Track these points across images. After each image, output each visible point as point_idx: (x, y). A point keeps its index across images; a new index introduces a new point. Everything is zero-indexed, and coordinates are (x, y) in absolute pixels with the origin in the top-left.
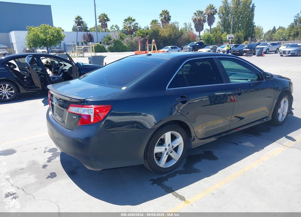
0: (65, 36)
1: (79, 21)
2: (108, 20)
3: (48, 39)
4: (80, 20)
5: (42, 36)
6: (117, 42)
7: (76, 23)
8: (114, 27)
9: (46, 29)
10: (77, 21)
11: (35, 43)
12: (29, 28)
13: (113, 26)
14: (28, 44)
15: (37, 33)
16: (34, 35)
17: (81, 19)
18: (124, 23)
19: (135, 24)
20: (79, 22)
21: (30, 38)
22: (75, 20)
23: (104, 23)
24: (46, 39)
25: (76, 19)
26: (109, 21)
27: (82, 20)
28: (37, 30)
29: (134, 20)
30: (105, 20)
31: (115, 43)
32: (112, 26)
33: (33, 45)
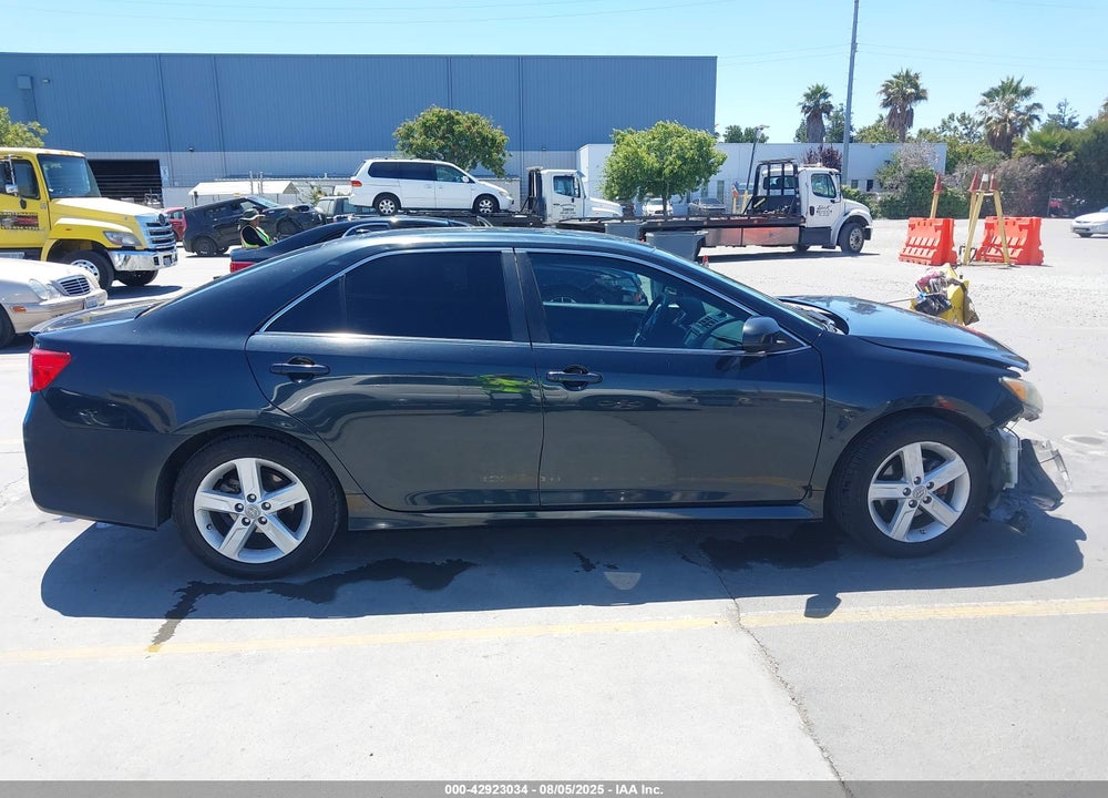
0: (724, 159)
1: (817, 104)
2: (920, 96)
3: (667, 171)
4: (822, 101)
5: (651, 160)
6: (922, 182)
7: (806, 112)
8: (956, 123)
9: (668, 135)
10: (811, 103)
11: (625, 185)
12: (619, 137)
13: (951, 117)
14: (607, 188)
15: (636, 152)
16: (626, 158)
17: (826, 95)
18: (983, 104)
19: (1030, 109)
20: (816, 106)
21: (615, 167)
22: (803, 100)
23: (903, 108)
24: (660, 172)
25: (808, 97)
26: (925, 98)
27: (830, 99)
28: (639, 142)
29: (1028, 92)
30: (908, 99)
31: (911, 186)
32: (946, 118)
33: (620, 191)
